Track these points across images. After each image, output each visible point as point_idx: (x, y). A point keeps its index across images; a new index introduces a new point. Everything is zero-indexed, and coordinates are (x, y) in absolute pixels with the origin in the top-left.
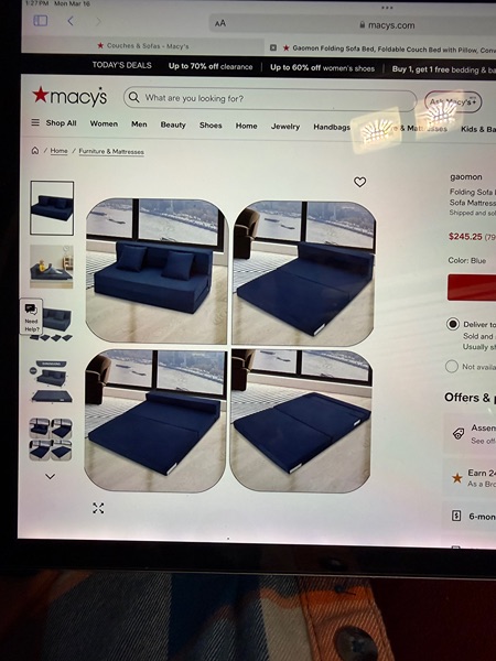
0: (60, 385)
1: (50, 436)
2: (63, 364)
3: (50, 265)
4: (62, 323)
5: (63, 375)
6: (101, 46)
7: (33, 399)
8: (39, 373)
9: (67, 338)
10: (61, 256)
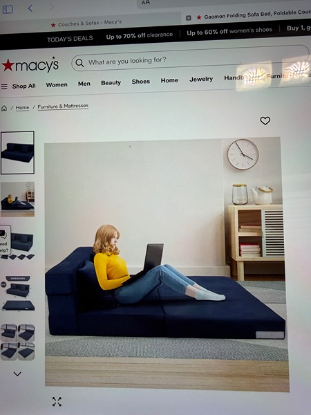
0: (25, 296)
1: (17, 339)
2: (27, 278)
3: (16, 198)
4: (26, 244)
5: (27, 288)
6: (53, 25)
7: (4, 308)
8: (8, 286)
9: (30, 257)
10: (24, 190)
